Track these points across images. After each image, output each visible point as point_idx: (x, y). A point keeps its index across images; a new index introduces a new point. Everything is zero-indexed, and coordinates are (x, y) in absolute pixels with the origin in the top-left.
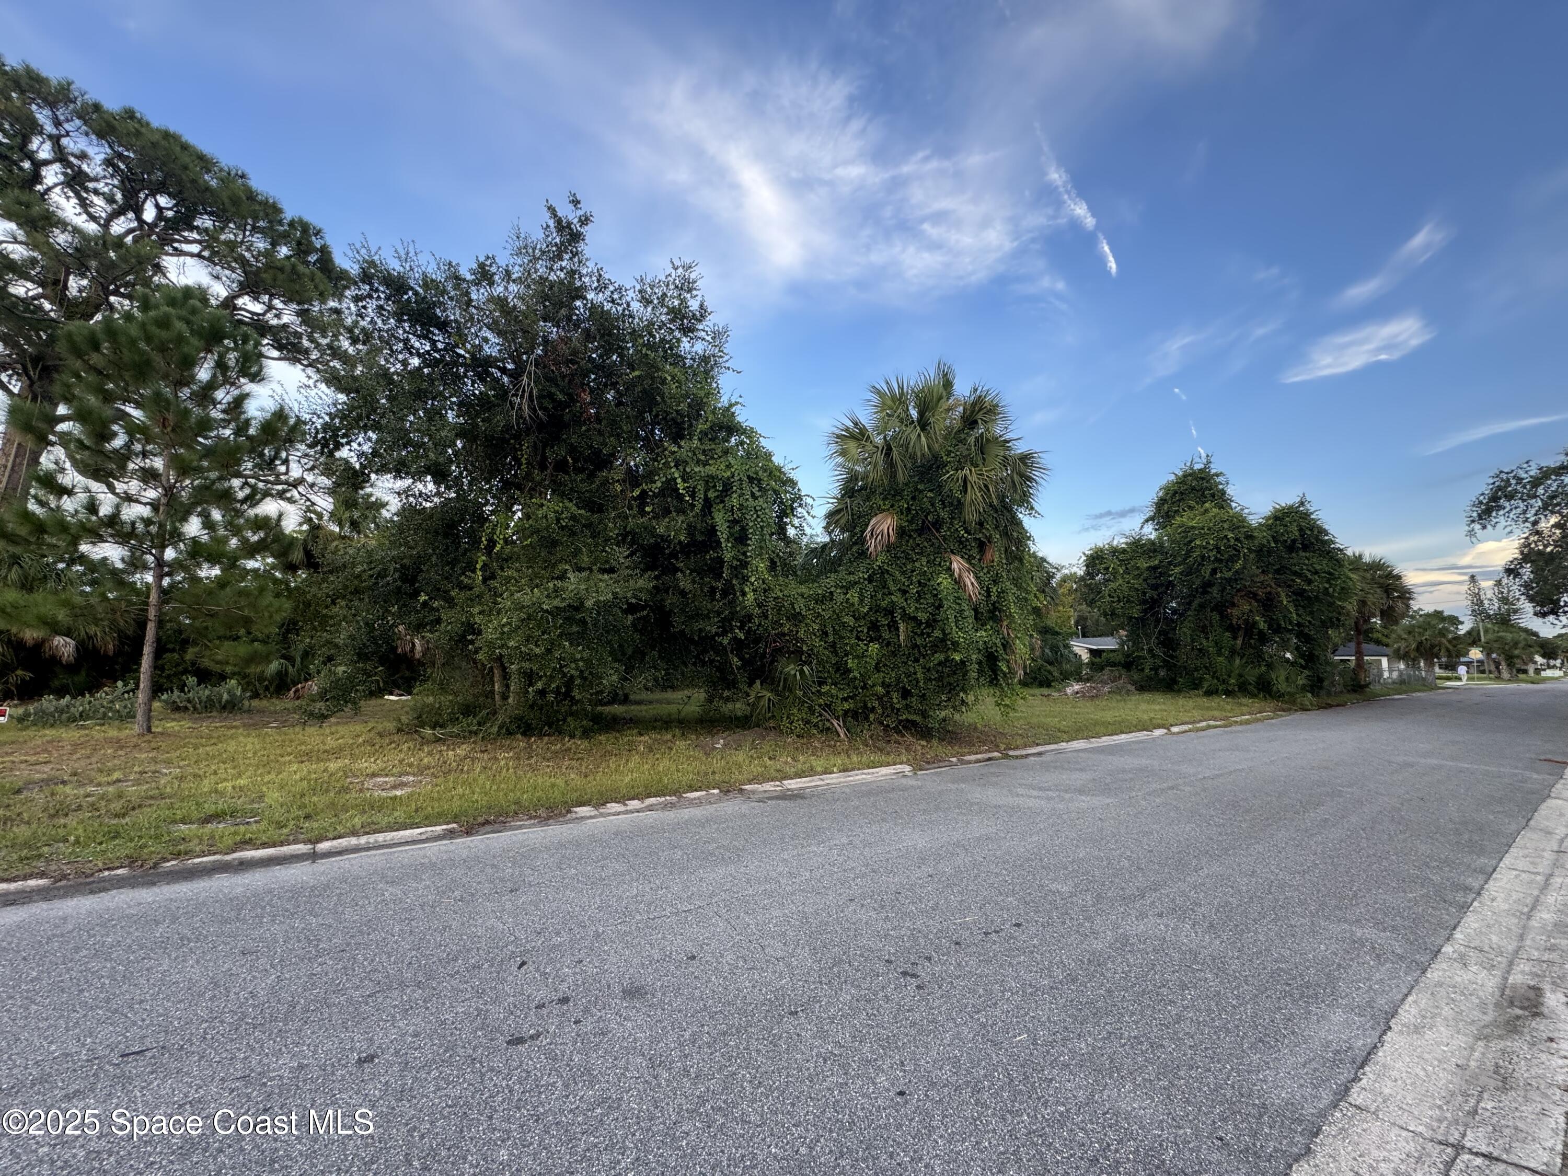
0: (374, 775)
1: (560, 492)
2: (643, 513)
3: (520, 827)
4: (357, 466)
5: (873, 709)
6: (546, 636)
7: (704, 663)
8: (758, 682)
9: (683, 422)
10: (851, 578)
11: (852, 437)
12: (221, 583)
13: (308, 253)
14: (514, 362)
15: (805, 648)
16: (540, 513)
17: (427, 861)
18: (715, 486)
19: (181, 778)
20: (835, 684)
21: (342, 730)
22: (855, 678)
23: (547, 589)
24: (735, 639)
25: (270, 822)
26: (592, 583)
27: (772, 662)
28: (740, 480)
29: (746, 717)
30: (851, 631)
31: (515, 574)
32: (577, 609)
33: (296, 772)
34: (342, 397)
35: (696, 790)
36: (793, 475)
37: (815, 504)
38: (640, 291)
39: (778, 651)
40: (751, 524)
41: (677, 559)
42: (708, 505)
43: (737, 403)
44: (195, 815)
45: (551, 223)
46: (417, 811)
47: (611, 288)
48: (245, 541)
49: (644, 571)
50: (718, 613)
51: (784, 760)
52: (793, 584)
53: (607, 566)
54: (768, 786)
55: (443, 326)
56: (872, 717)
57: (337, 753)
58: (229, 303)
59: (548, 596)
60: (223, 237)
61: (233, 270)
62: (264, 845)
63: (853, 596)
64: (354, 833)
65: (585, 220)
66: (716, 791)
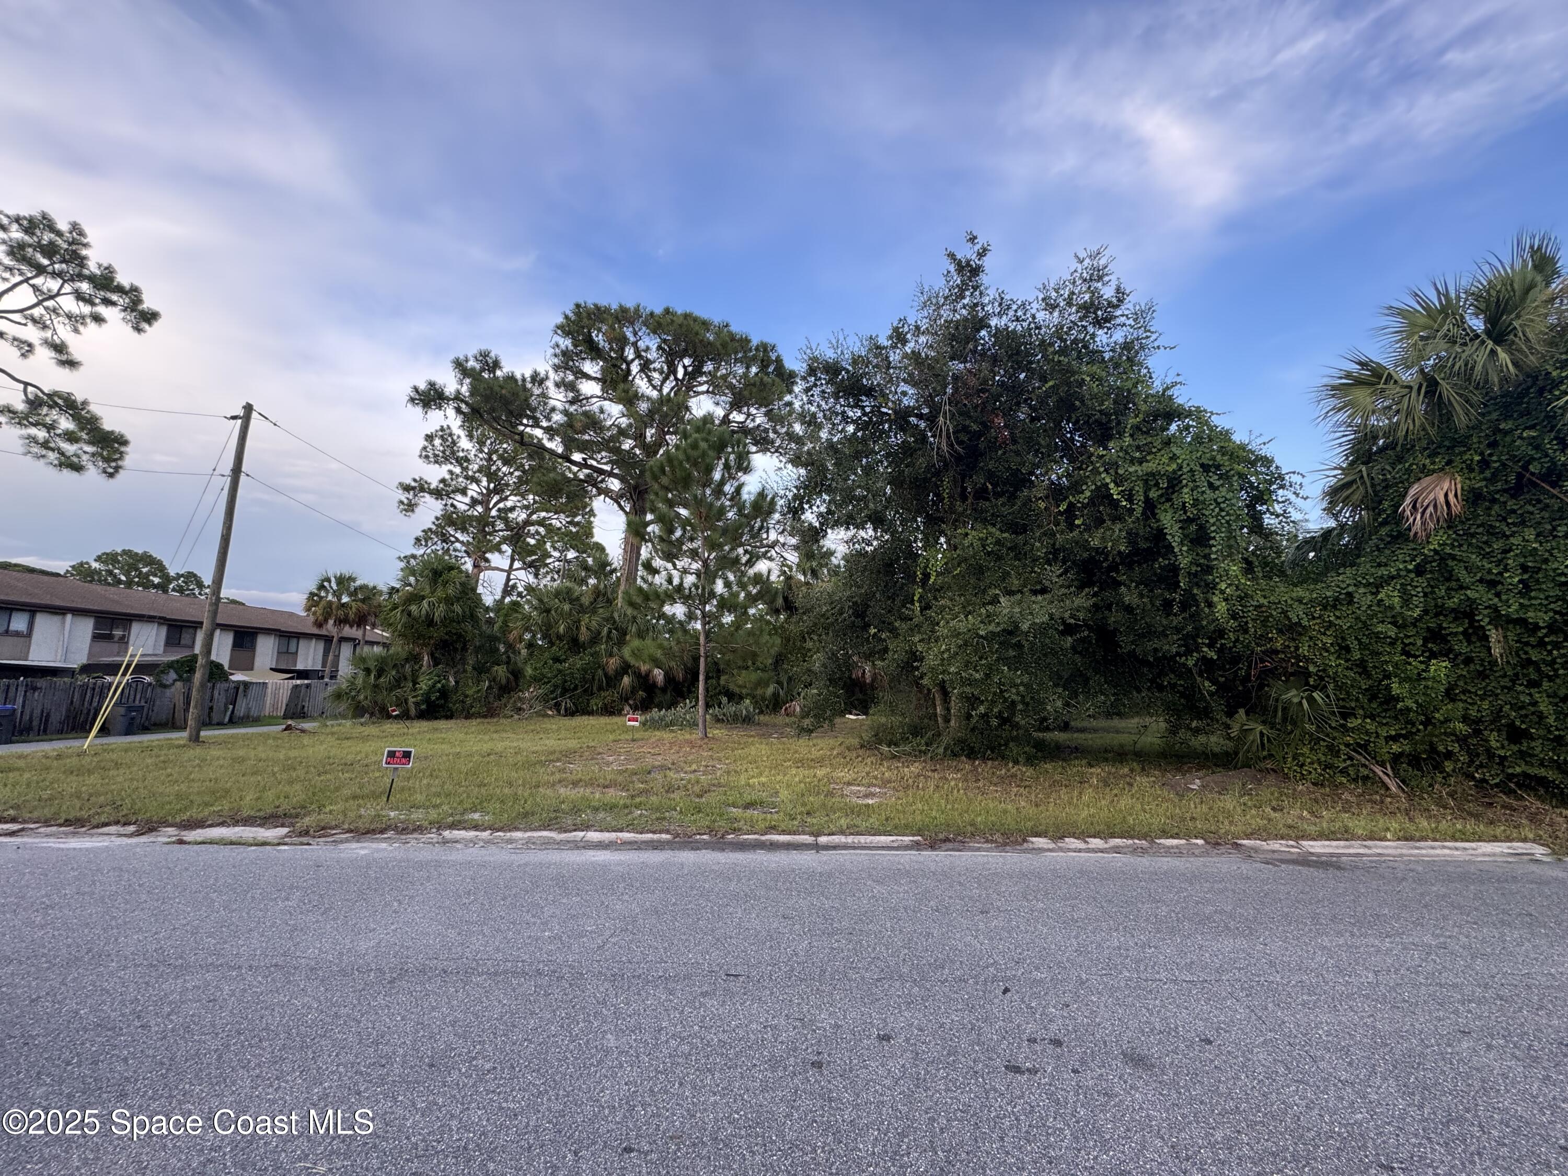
0: (849, 784)
1: (982, 519)
2: (1071, 527)
3: (978, 849)
4: (817, 524)
5: (1449, 755)
6: (984, 662)
7: (1161, 688)
8: (1242, 711)
9: (1110, 421)
10: (1383, 571)
11: (1359, 382)
12: (737, 625)
13: (768, 366)
14: (929, 407)
15: (1312, 668)
16: (966, 542)
17: (900, 867)
18: (1157, 484)
19: (728, 773)
20: (1373, 717)
21: (821, 743)
22: (1409, 710)
23: (980, 615)
24: (1204, 659)
25: (785, 814)
26: (1025, 605)
27: (1261, 687)
28: (1191, 470)
29: (1227, 754)
30: (1392, 644)
31: (949, 603)
32: (1010, 633)
33: (797, 775)
34: (802, 471)
35: (1172, 837)
36: (1265, 451)
37: (1305, 481)
38: (1043, 300)
39: (1266, 674)
40: (1212, 521)
41: (1118, 572)
42: (1150, 507)
43: (1174, 384)
44: (740, 802)
45: (952, 268)
46: (887, 820)
47: (1014, 307)
48: (748, 594)
49: (1081, 588)
50: (1178, 630)
51: (1295, 813)
52: (1282, 588)
53: (1038, 587)
54: (1275, 845)
55: (869, 392)
56: (1449, 766)
57: (820, 762)
58: (726, 420)
59: (982, 622)
60: (719, 374)
61: (725, 394)
62: (784, 832)
63: (1391, 595)
64: (842, 832)
65: (982, 253)
66: (1200, 842)
